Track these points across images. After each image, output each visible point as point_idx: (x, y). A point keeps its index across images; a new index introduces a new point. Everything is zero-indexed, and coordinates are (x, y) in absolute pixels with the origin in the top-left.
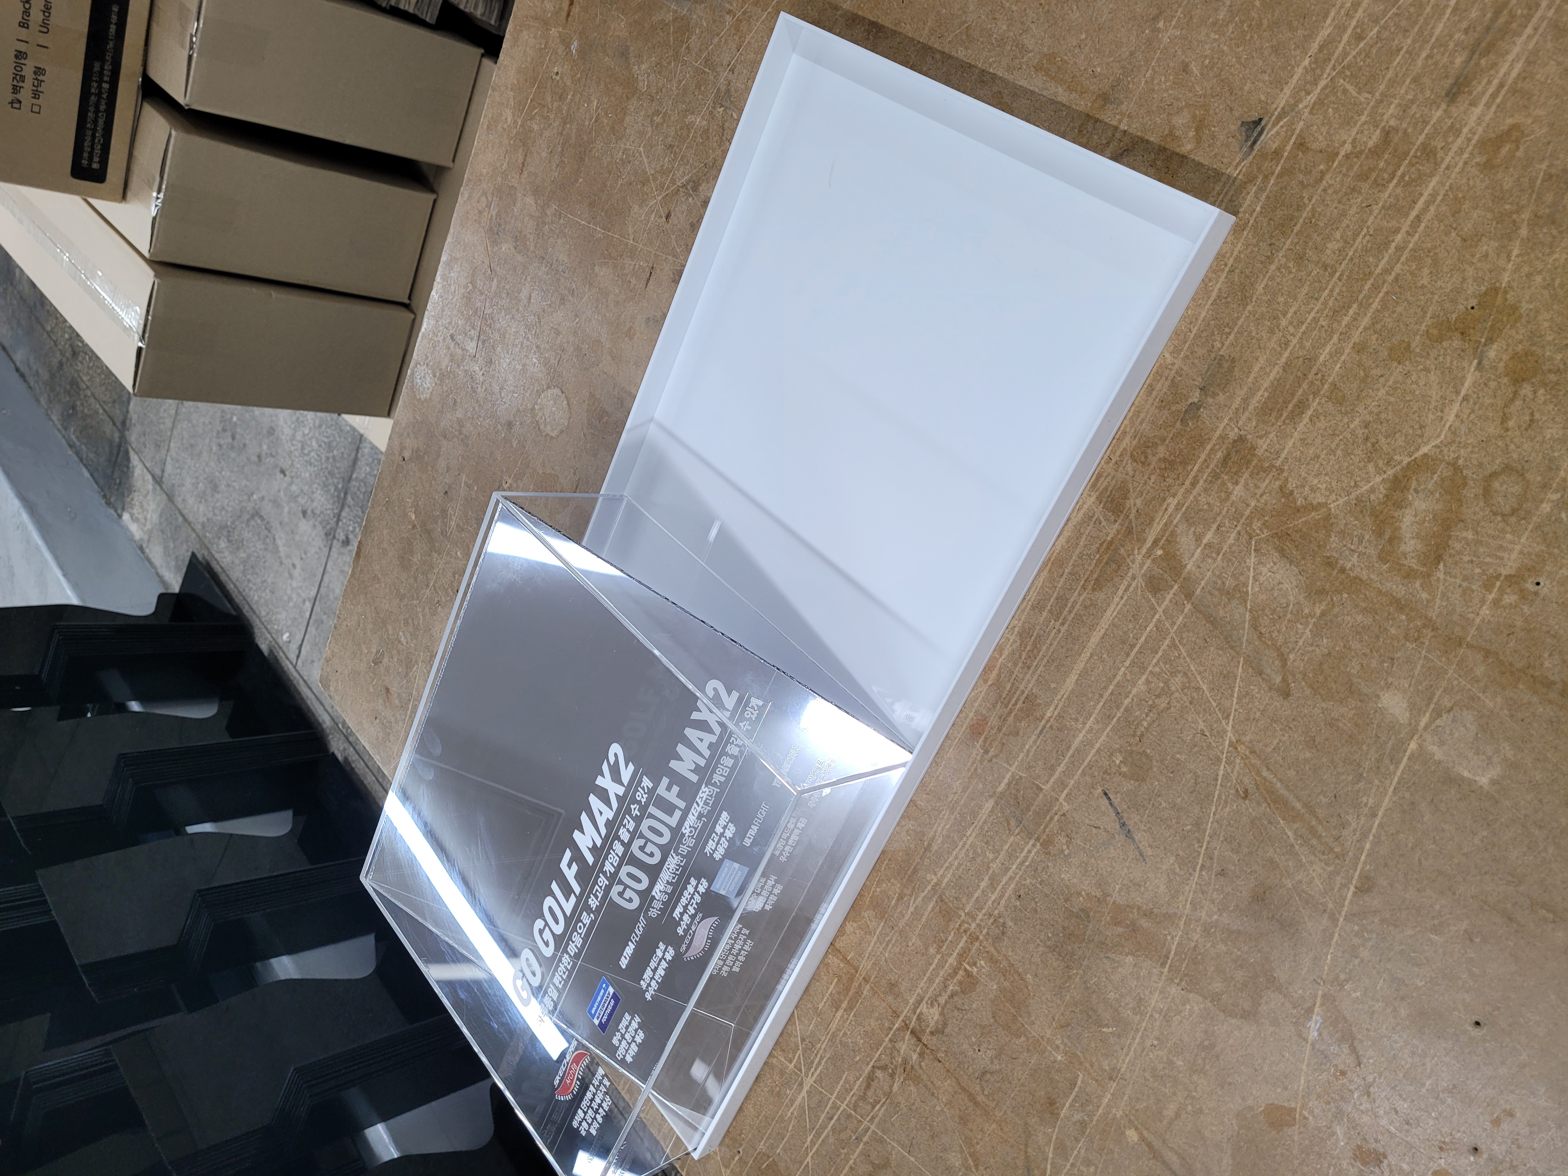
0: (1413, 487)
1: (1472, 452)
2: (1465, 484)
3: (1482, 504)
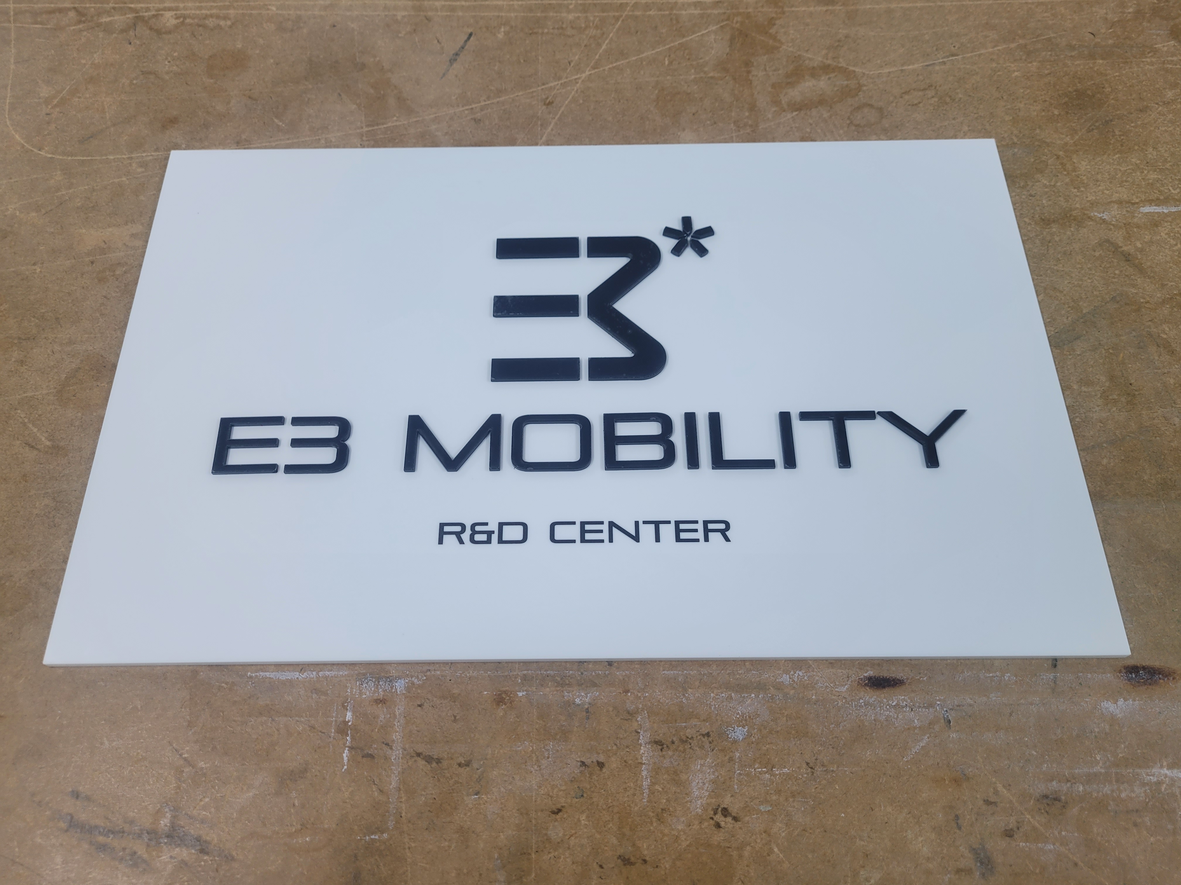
0: (830, 76)
1: (875, 90)
2: (853, 97)
3: (849, 110)
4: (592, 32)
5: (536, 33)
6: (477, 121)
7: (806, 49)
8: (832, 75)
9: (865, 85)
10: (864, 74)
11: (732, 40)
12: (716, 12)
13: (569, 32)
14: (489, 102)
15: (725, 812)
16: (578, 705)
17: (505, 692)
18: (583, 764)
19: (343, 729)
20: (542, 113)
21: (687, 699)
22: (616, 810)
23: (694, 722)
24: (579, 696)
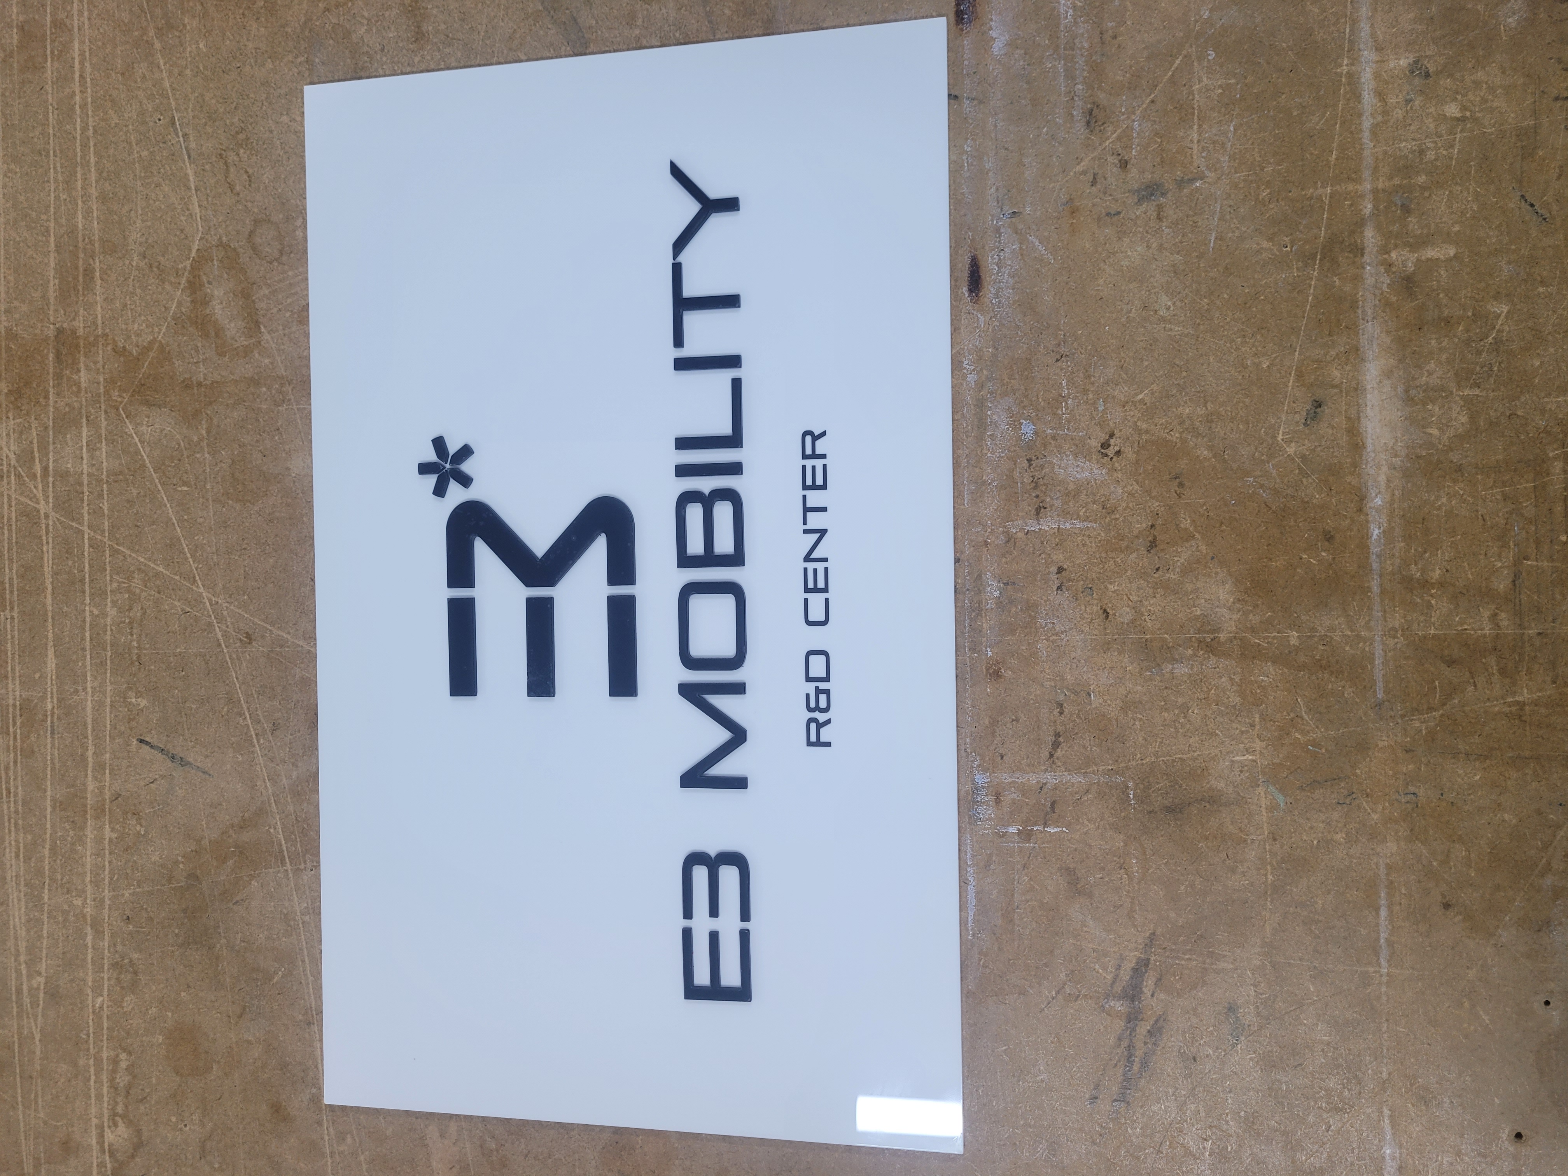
0: (205, 281)
1: (227, 226)
2: (238, 255)
3: (258, 261)
4: (137, 583)
5: (139, 657)
6: (275, 727)
7: (163, 309)
8: (204, 279)
9: (220, 238)
10: (201, 239)
11: (148, 404)
12: (104, 423)
13: (137, 613)
14: (247, 713)
15: (1105, 445)
16: (1000, 593)
17: (987, 670)
18: (1059, 588)
19: (1026, 835)
20: (263, 647)
21: (993, 481)
22: (1104, 555)
23: (1016, 474)
24: (992, 593)
